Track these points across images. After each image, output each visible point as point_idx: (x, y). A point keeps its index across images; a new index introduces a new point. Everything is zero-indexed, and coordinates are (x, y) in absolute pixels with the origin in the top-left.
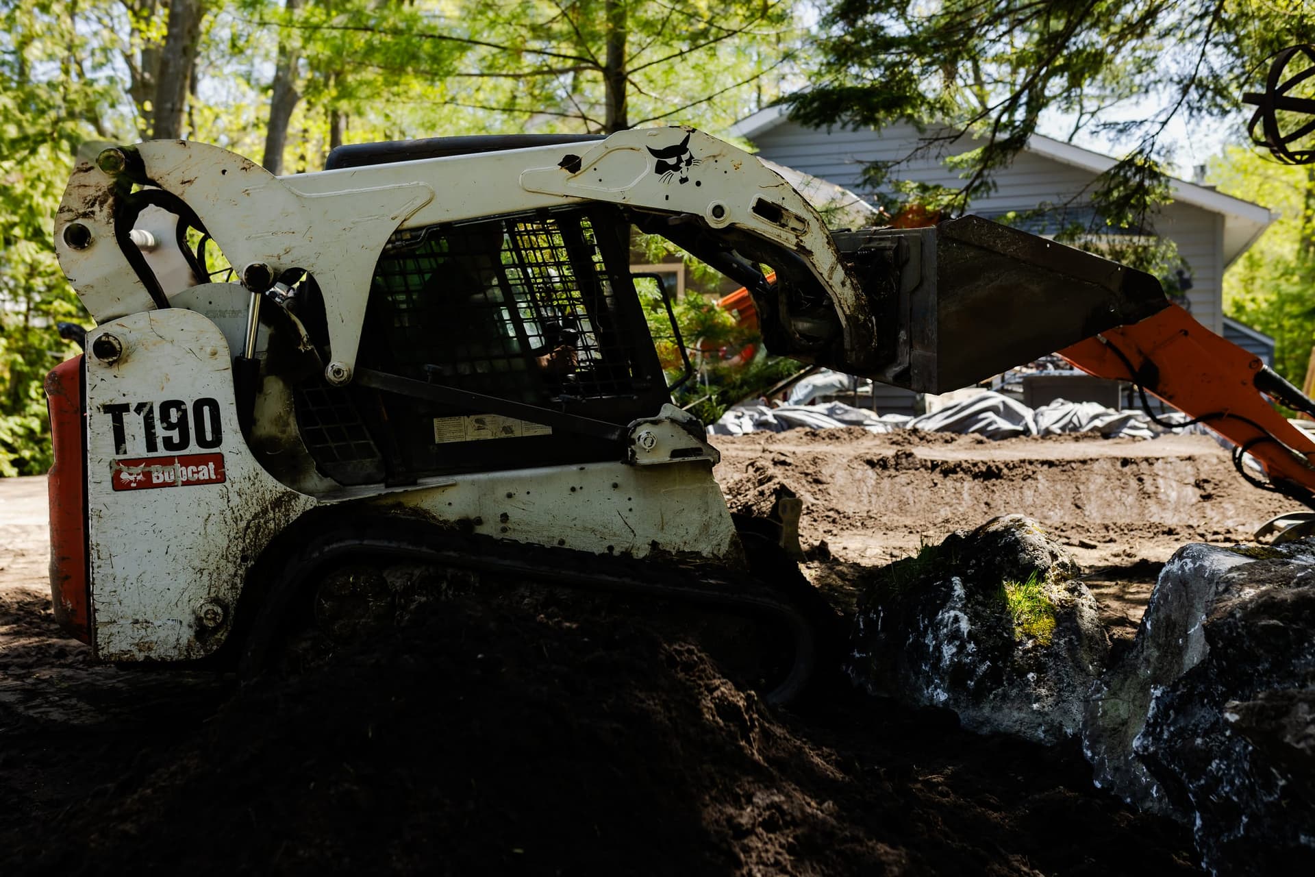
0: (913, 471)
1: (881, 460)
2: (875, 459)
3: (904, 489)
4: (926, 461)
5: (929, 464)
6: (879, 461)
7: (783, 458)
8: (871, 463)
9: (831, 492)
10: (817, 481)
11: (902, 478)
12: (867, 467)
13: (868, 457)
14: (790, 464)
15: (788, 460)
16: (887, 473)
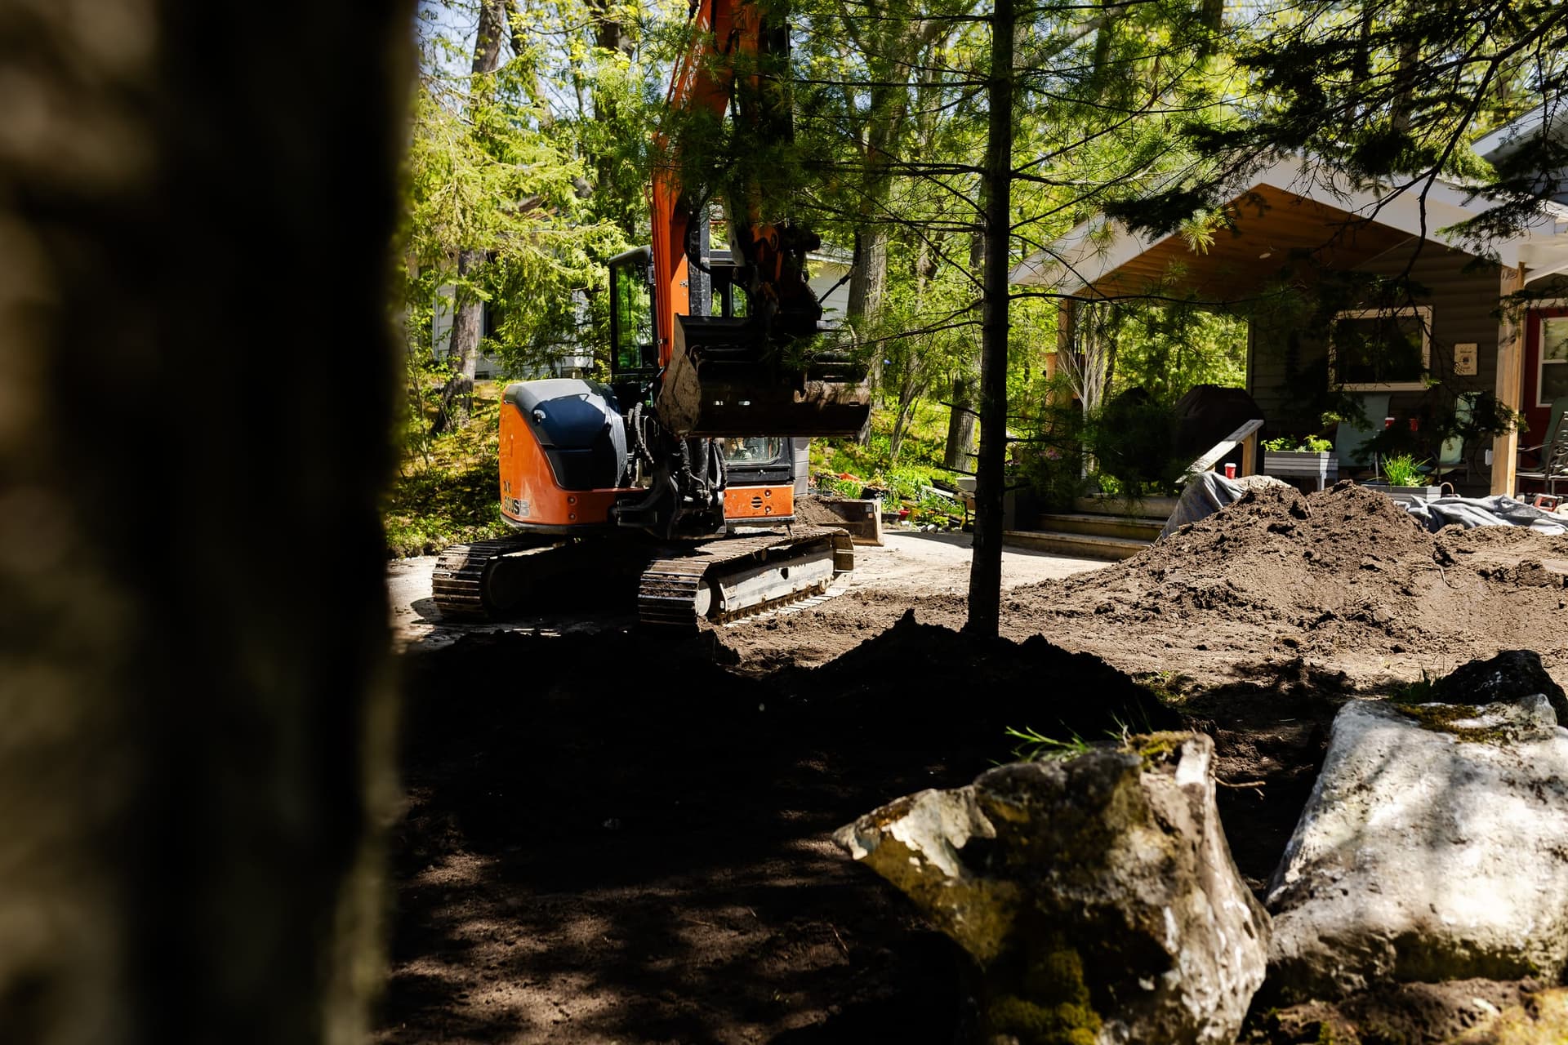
0: (1537, 588)
1: (1499, 571)
2: (1491, 569)
3: (1518, 609)
4: (1557, 576)
5: (1561, 580)
6: (1495, 572)
7: (1371, 562)
8: (1484, 574)
9: (1419, 605)
10: (1406, 592)
11: (1522, 594)
12: (1479, 578)
13: (1483, 567)
14: (1379, 570)
15: (1377, 565)
16: (1501, 587)
